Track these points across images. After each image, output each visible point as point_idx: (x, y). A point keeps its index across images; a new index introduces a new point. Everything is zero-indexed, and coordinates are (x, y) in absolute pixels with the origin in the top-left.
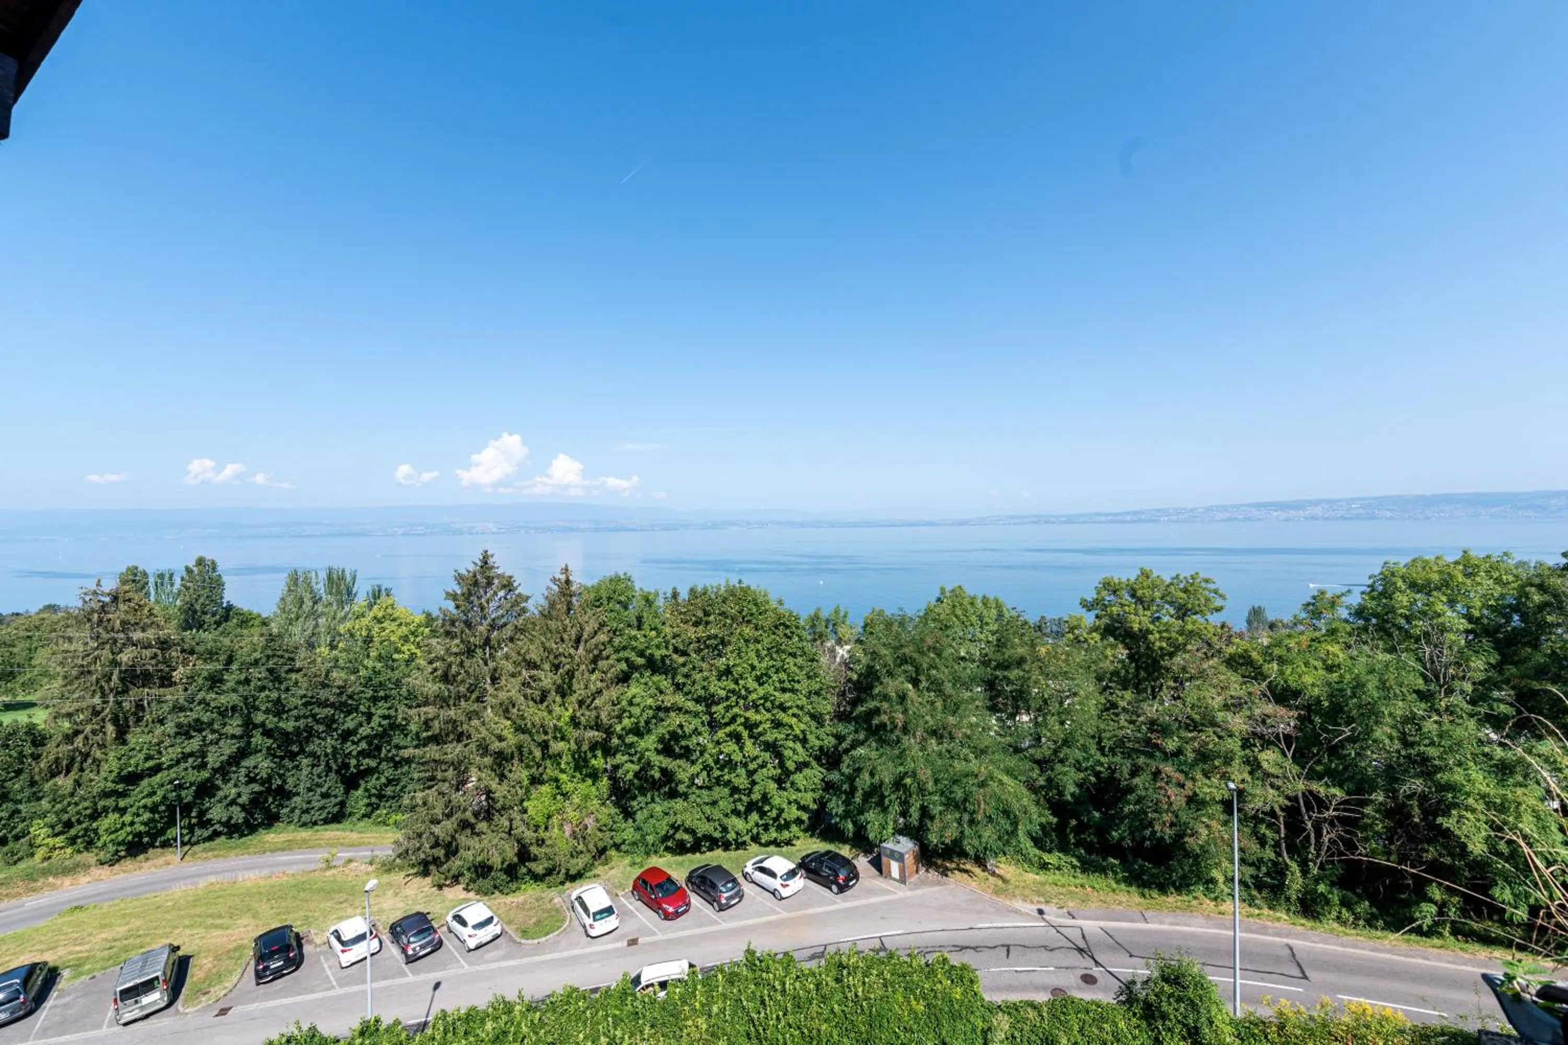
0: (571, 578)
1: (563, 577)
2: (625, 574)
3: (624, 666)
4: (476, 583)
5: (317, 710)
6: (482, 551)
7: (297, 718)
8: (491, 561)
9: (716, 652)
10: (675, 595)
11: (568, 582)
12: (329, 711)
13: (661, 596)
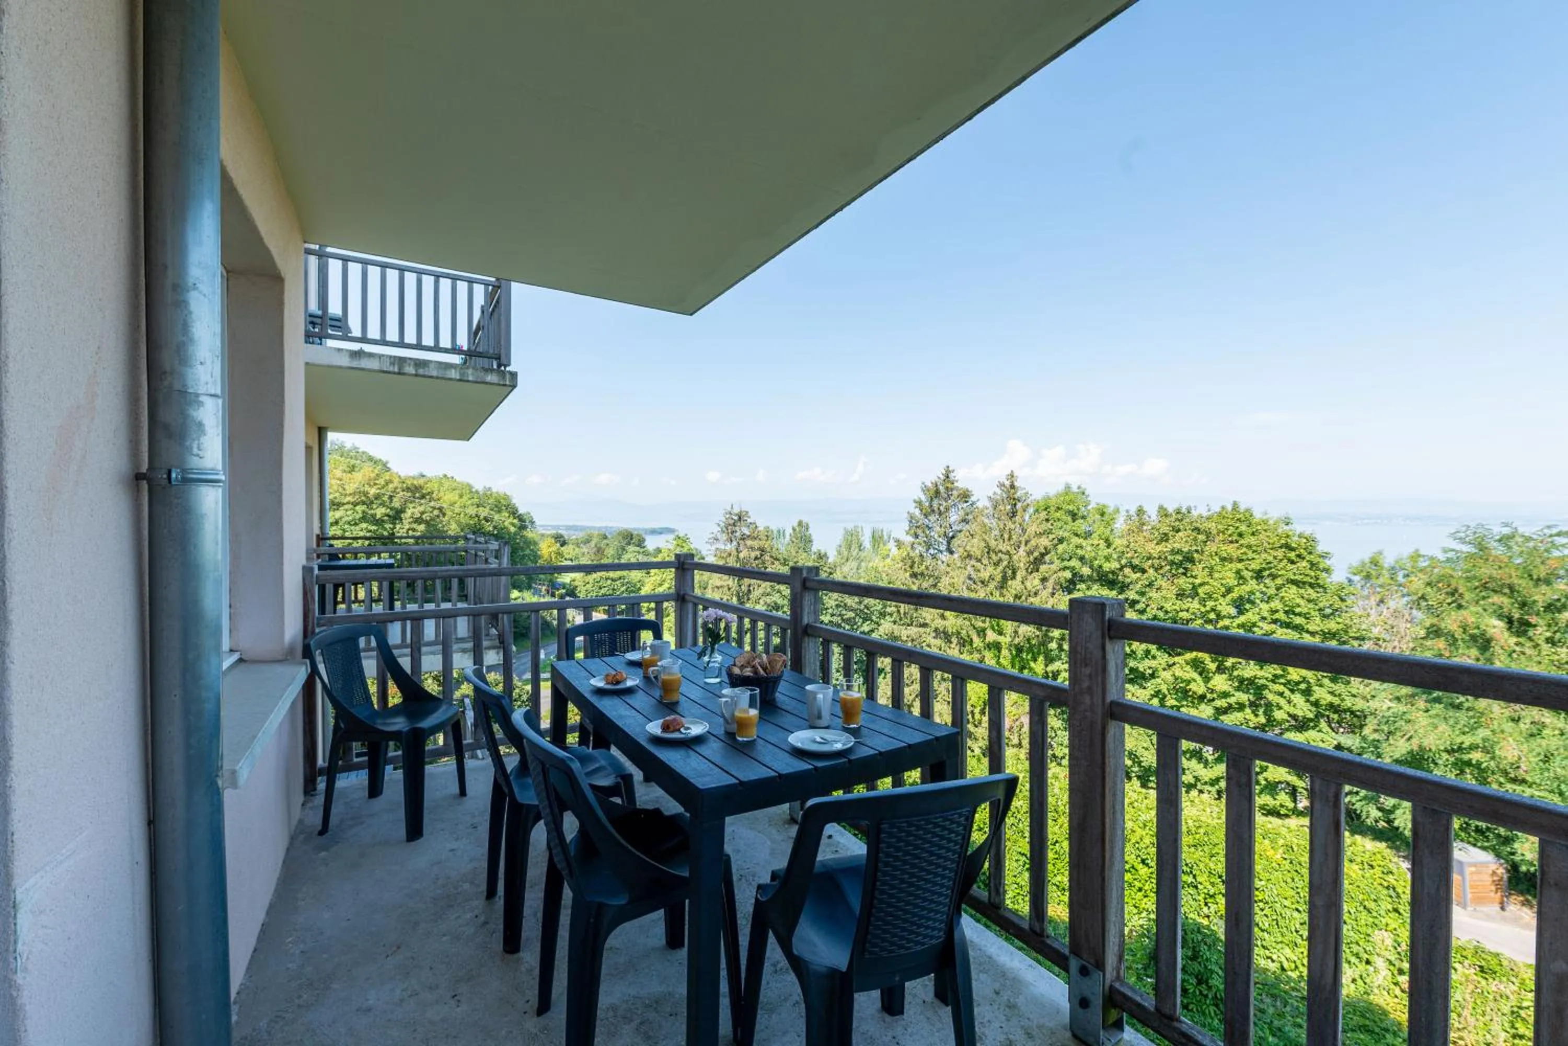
0: (1016, 484)
1: (1007, 483)
2: (1079, 488)
3: (1068, 574)
4: (937, 493)
5: (844, 612)
6: (945, 466)
7: (832, 615)
8: (952, 475)
9: (1181, 570)
10: (1140, 511)
11: (1012, 486)
12: (852, 614)
13: (1123, 513)
